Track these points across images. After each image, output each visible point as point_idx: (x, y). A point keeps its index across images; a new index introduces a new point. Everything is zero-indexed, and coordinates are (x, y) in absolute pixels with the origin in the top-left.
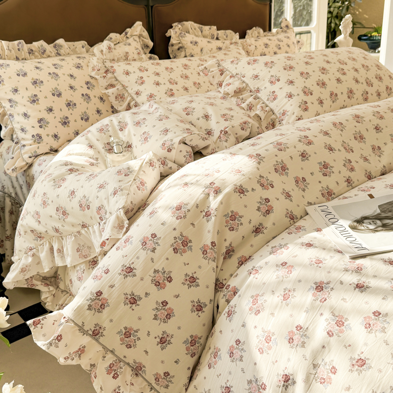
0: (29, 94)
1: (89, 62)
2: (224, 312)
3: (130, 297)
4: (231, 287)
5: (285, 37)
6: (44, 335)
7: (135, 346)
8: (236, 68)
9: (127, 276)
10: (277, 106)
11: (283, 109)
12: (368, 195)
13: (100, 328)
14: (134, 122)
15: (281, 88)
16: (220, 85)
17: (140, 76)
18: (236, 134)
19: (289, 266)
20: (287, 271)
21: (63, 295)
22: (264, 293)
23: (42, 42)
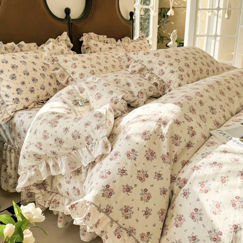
0: (10, 73)
1: (42, 55)
2: (180, 193)
3: (126, 188)
4: (181, 179)
5: (143, 42)
6: (78, 214)
7: (130, 217)
8: (137, 57)
9: (122, 175)
10: (165, 78)
11: (169, 79)
13: (110, 207)
14: (89, 88)
15: (166, 68)
16: (128, 67)
17: (74, 63)
18: (147, 94)
19: (219, 164)
20: (219, 166)
21: (49, 195)
22: (207, 180)
23: (13, 43)
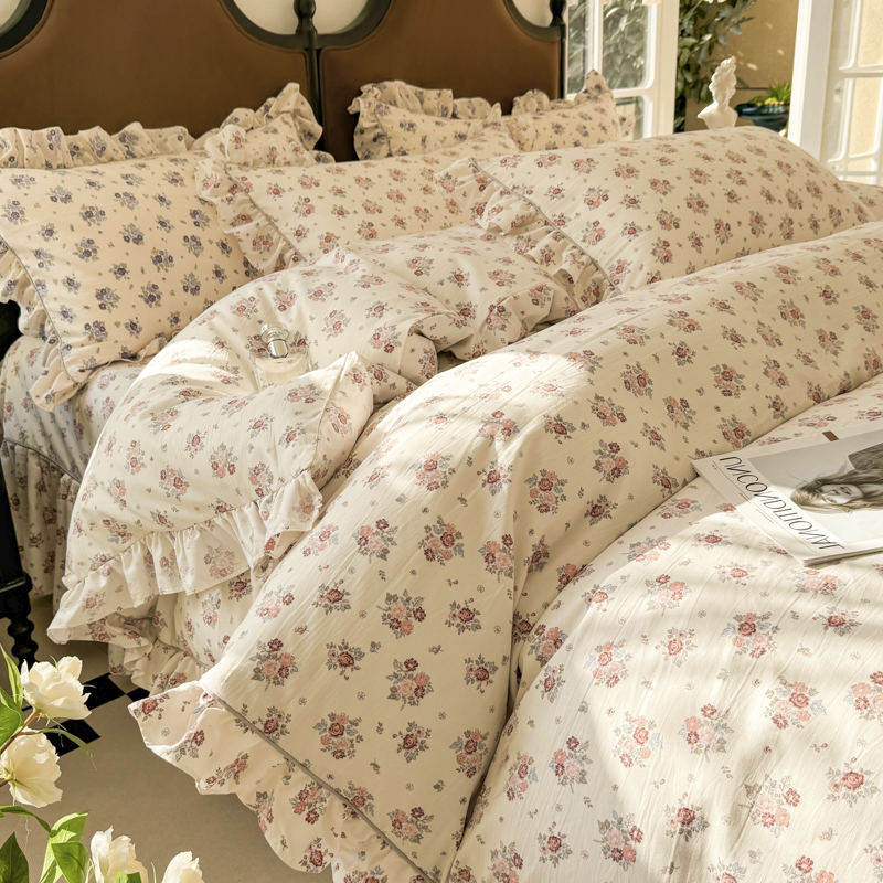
0: (77, 238)
1: (196, 170)
2: (536, 682)
3: (340, 652)
4: (547, 629)
5: (596, 110)
6: (165, 733)
7: (352, 754)
8: (513, 175)
9: (331, 608)
10: (605, 253)
11: (617, 259)
12: (825, 434)
13: (280, 716)
14: (309, 291)
15: (612, 215)
16: (479, 211)
17: (303, 197)
18: (523, 313)
19: (676, 584)
20: (672, 593)
21: (167, 656)
22: (624, 641)
23: (97, 131)
